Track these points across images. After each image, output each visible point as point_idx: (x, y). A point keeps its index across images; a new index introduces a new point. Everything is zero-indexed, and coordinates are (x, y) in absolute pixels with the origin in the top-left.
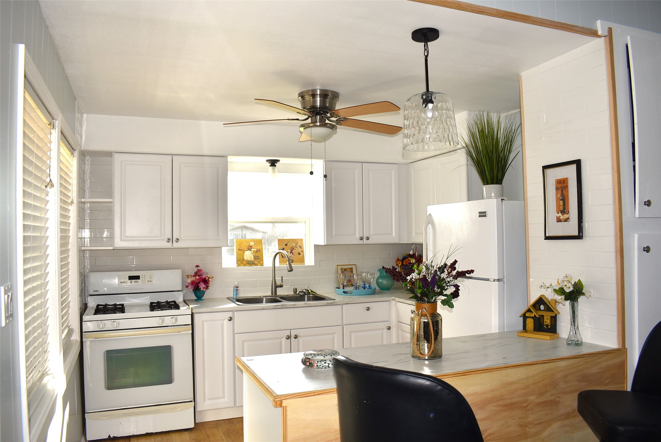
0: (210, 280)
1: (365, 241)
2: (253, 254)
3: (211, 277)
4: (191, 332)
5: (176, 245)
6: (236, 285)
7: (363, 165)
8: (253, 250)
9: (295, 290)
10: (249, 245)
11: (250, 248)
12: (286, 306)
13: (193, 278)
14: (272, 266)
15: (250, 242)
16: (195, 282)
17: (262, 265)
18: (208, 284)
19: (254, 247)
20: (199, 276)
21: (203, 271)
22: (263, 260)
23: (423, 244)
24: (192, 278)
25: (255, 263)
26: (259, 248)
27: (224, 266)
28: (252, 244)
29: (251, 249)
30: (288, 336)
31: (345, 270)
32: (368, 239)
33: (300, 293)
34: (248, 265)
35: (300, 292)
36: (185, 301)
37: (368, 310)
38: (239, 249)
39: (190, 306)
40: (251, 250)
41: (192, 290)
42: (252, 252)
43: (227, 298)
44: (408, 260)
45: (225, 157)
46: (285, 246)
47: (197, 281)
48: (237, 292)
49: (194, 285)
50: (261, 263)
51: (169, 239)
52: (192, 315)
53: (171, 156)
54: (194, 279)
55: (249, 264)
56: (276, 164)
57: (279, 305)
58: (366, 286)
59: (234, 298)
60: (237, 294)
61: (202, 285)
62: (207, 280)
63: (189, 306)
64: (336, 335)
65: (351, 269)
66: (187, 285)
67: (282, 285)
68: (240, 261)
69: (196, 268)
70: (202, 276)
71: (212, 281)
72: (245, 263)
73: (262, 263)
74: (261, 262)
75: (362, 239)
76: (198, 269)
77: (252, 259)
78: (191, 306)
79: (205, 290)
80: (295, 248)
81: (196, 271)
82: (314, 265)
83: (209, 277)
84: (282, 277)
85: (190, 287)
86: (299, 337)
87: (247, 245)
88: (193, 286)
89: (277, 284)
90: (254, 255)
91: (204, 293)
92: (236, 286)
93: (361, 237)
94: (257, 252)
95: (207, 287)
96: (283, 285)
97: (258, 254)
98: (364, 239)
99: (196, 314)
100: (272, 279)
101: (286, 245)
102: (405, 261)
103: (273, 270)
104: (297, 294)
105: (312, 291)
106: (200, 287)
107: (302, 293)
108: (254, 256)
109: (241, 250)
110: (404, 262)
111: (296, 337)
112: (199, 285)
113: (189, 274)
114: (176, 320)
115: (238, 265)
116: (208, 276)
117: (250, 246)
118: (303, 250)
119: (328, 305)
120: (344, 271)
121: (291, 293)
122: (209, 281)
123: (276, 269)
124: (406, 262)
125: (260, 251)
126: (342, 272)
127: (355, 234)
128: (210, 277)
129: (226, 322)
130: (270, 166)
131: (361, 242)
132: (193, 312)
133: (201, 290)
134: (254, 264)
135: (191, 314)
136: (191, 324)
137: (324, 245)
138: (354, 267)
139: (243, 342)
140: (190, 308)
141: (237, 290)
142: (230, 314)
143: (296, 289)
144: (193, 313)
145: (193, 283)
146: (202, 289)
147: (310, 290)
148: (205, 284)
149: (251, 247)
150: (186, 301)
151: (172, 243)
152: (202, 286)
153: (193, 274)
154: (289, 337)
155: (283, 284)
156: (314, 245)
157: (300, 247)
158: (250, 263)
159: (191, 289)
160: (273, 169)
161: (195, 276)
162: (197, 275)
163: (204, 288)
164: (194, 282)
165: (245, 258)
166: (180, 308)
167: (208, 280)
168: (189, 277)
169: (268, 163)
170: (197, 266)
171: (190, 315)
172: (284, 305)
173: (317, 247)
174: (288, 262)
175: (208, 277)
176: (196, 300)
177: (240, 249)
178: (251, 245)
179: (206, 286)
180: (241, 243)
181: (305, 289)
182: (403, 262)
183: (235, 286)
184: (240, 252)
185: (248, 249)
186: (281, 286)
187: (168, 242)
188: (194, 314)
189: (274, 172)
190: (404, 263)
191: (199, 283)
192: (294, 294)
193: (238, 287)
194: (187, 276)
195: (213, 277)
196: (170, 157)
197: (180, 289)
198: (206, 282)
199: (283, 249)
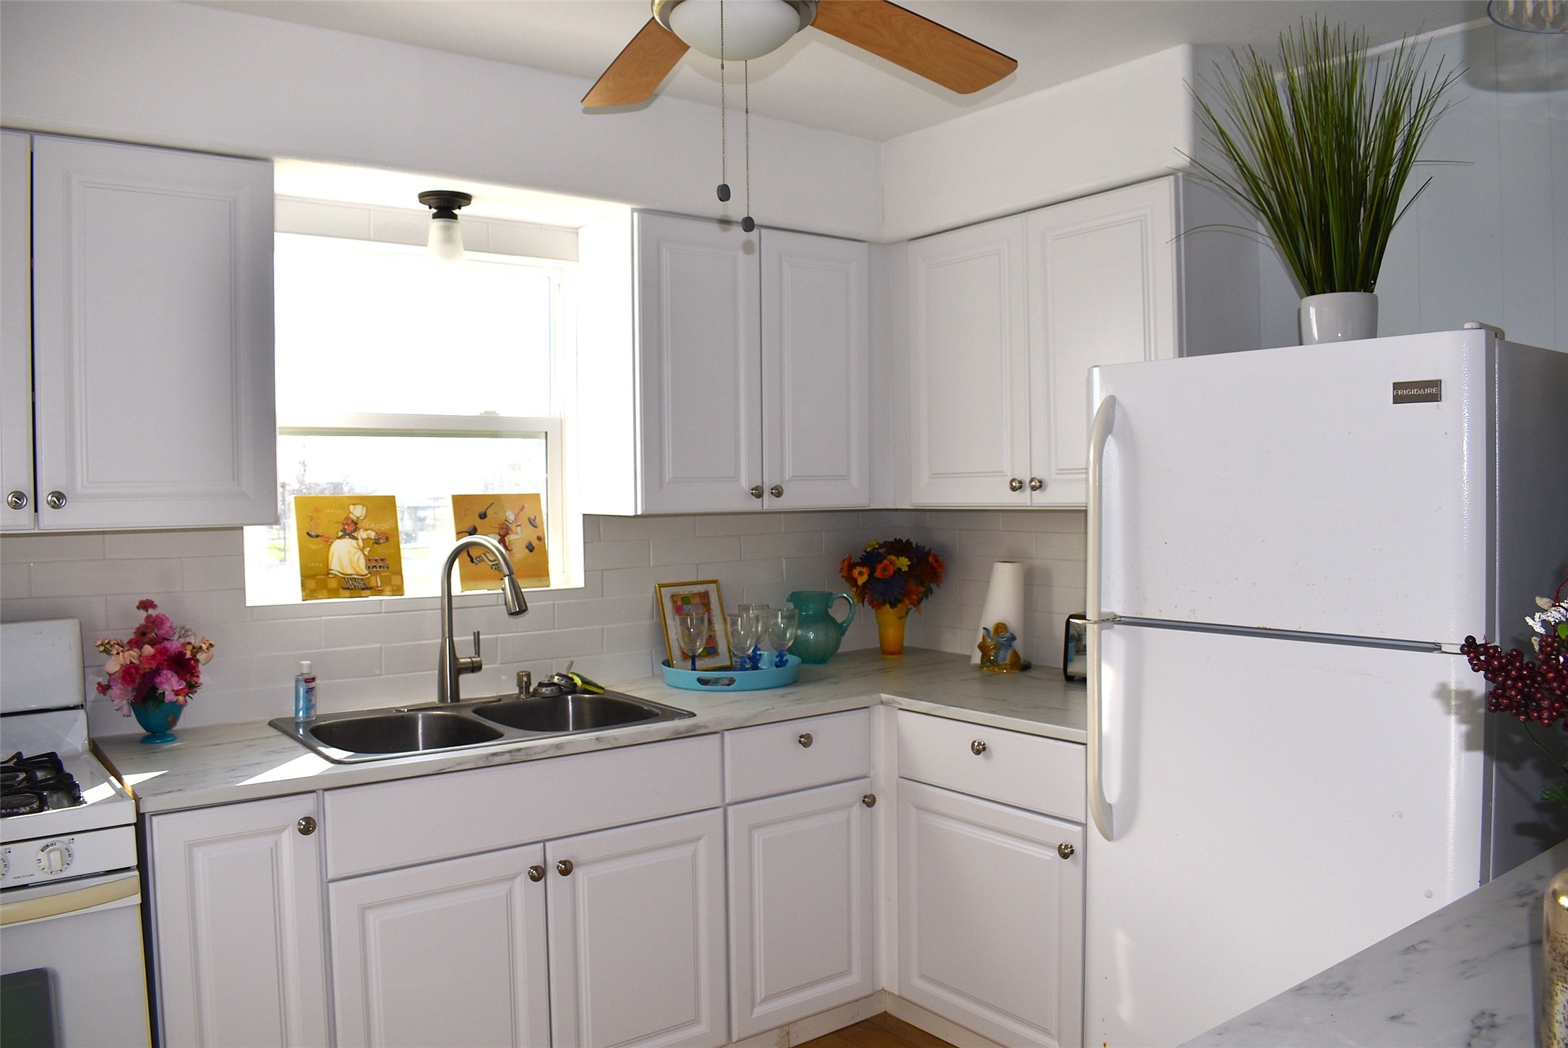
0: (201, 657)
1: (769, 503)
2: (362, 550)
3: (204, 647)
4: (137, 899)
5: (50, 519)
6: (305, 672)
7: (762, 236)
8: (362, 534)
9: (524, 681)
10: (348, 518)
11: (350, 528)
12: (527, 755)
13: (130, 655)
14: (440, 595)
15: (351, 508)
16: (136, 668)
17: (399, 590)
18: (192, 675)
19: (367, 527)
20: (152, 643)
21: (168, 625)
22: (399, 573)
23: (1085, 512)
24: (126, 654)
25: (373, 584)
26: (385, 527)
27: (251, 600)
28: (358, 512)
29: (355, 531)
30: (535, 868)
31: (686, 599)
32: (777, 492)
33: (544, 690)
34: (347, 593)
35: (541, 685)
36: (96, 748)
37: (806, 745)
38: (308, 534)
39: (125, 777)
40: (355, 534)
41: (125, 702)
42: (360, 542)
43: (272, 724)
44: (892, 563)
45: (263, 160)
46: (480, 520)
47: (147, 667)
48: (310, 700)
49: (133, 681)
50: (393, 583)
51: (19, 496)
52: (140, 826)
53: (28, 136)
54: (132, 656)
55: (348, 588)
56: (456, 211)
57: (502, 753)
58: (758, 652)
59: (297, 725)
60: (309, 707)
61: (168, 680)
62: (190, 659)
63: (120, 780)
64: (702, 843)
65: (705, 597)
66: (105, 682)
67: (477, 662)
68: (313, 576)
69: (143, 614)
70: (167, 644)
71: (208, 661)
72: (333, 584)
73: (399, 583)
74: (395, 580)
75: (758, 493)
76: (149, 617)
77: (362, 567)
78: (131, 780)
79: (181, 698)
80: (514, 525)
81: (142, 626)
82: (582, 585)
83: (197, 645)
84: (477, 635)
85: (116, 690)
86: (577, 866)
87: (341, 515)
88: (130, 688)
89: (462, 660)
90: (366, 553)
91: (177, 709)
92: (306, 677)
93: (756, 488)
94: (377, 542)
95: (191, 687)
96: (481, 661)
97: (382, 550)
98: (766, 495)
99: (154, 819)
100: (440, 641)
101: (483, 516)
102: (880, 566)
103: (443, 610)
104: (531, 690)
105: (585, 681)
106: (160, 691)
107: (549, 689)
108: (368, 560)
109: (318, 536)
110: (878, 571)
111: (566, 869)
112: (158, 680)
113: (112, 636)
114: (68, 855)
115: (309, 592)
116: (189, 643)
117: (350, 522)
118: (541, 535)
119: (678, 736)
120: (681, 604)
121: (509, 689)
122: (197, 661)
123: (454, 605)
124: (885, 569)
125: (387, 539)
126: (678, 610)
127: (735, 479)
128: (201, 647)
129: (289, 838)
130: (435, 216)
131: (755, 505)
132: (141, 812)
133: (166, 701)
134: (367, 588)
135: (134, 820)
136: (137, 866)
137: (632, 514)
138: (711, 588)
139: (363, 910)
140: (129, 791)
141: (310, 691)
142: (305, 806)
143: (529, 675)
144: (143, 814)
145: (128, 673)
146: (170, 697)
147: (578, 675)
148: (181, 677)
149: (356, 524)
150: (102, 748)
151: (36, 510)
152: (170, 684)
153: (128, 635)
154: (538, 874)
155: (483, 658)
156: (584, 515)
157: (533, 523)
158: (354, 586)
159: (120, 698)
160: (448, 229)
161: (136, 643)
162: (146, 639)
163: (177, 693)
164: (133, 670)
165: (335, 566)
166: (83, 794)
167: (194, 655)
168: (115, 652)
169: (428, 207)
170: (146, 605)
171: (133, 828)
172: (519, 750)
173: (591, 522)
174: (506, 578)
175: (190, 647)
176: (145, 740)
177: (313, 534)
178: (355, 518)
179: (187, 683)
180: (317, 510)
181: (557, 675)
182: (875, 572)
183: (302, 674)
184: (314, 545)
185: (344, 530)
186: (475, 668)
187: (17, 506)
188: (147, 817)
189: (448, 239)
190: (878, 574)
191: (156, 672)
192: (521, 692)
193: (313, 679)
194: (102, 648)
195: (211, 645)
196: (23, 140)
197: (74, 699)
198: (185, 666)
199: (473, 531)
